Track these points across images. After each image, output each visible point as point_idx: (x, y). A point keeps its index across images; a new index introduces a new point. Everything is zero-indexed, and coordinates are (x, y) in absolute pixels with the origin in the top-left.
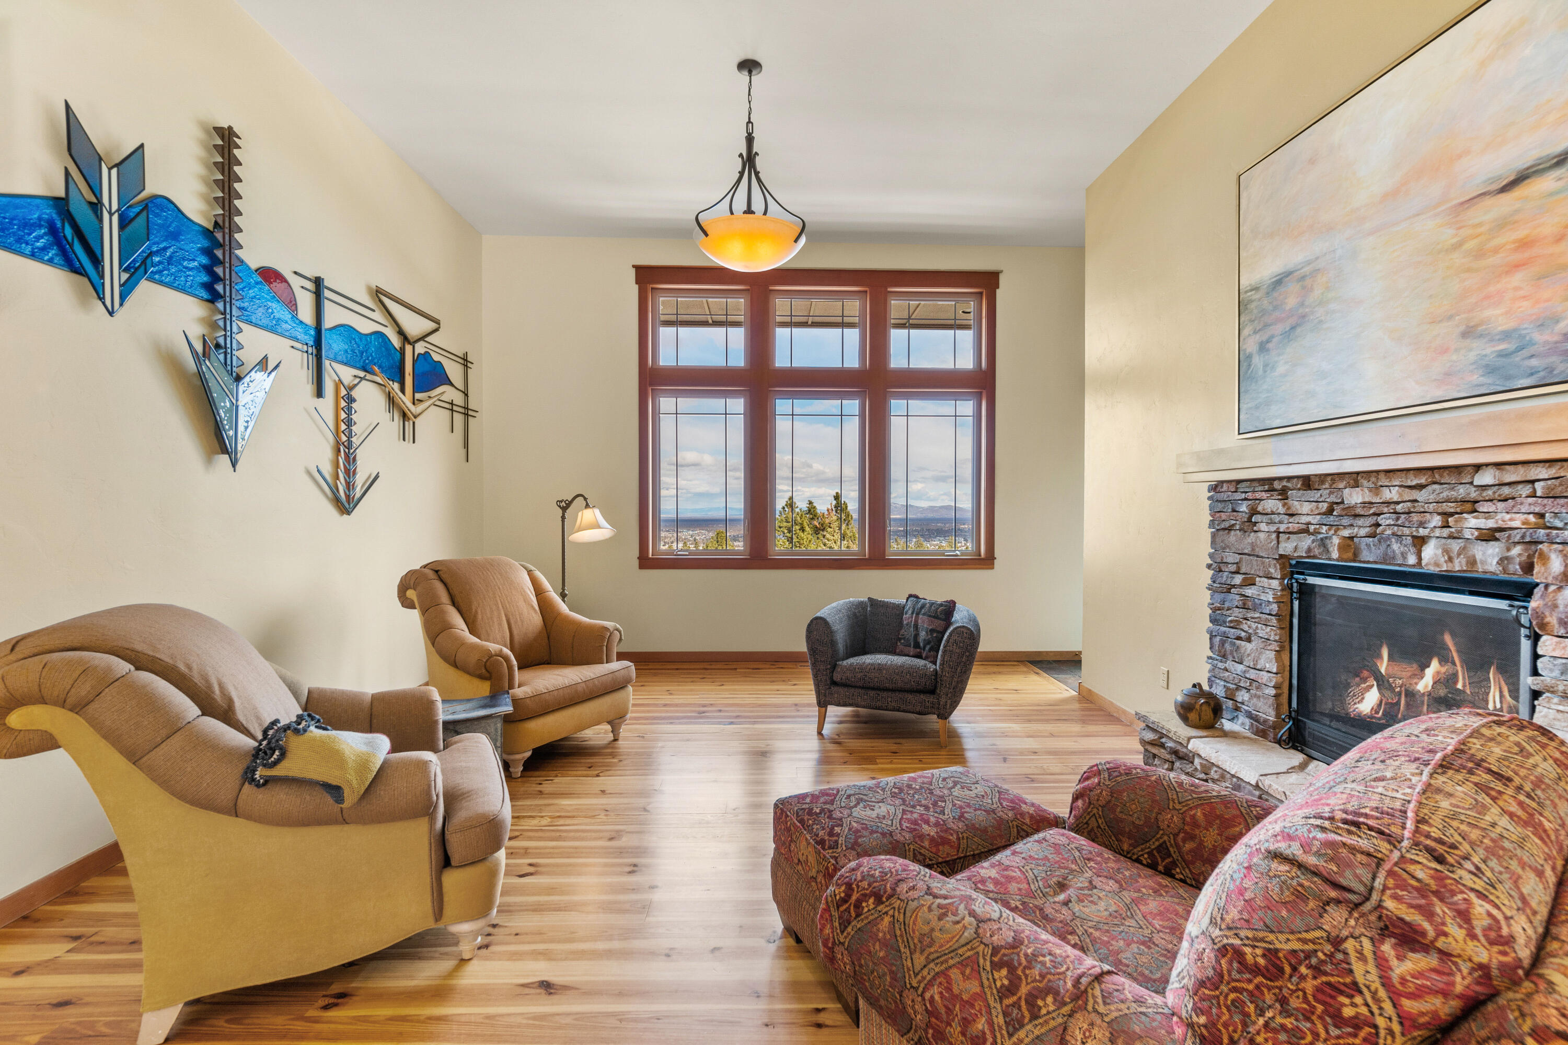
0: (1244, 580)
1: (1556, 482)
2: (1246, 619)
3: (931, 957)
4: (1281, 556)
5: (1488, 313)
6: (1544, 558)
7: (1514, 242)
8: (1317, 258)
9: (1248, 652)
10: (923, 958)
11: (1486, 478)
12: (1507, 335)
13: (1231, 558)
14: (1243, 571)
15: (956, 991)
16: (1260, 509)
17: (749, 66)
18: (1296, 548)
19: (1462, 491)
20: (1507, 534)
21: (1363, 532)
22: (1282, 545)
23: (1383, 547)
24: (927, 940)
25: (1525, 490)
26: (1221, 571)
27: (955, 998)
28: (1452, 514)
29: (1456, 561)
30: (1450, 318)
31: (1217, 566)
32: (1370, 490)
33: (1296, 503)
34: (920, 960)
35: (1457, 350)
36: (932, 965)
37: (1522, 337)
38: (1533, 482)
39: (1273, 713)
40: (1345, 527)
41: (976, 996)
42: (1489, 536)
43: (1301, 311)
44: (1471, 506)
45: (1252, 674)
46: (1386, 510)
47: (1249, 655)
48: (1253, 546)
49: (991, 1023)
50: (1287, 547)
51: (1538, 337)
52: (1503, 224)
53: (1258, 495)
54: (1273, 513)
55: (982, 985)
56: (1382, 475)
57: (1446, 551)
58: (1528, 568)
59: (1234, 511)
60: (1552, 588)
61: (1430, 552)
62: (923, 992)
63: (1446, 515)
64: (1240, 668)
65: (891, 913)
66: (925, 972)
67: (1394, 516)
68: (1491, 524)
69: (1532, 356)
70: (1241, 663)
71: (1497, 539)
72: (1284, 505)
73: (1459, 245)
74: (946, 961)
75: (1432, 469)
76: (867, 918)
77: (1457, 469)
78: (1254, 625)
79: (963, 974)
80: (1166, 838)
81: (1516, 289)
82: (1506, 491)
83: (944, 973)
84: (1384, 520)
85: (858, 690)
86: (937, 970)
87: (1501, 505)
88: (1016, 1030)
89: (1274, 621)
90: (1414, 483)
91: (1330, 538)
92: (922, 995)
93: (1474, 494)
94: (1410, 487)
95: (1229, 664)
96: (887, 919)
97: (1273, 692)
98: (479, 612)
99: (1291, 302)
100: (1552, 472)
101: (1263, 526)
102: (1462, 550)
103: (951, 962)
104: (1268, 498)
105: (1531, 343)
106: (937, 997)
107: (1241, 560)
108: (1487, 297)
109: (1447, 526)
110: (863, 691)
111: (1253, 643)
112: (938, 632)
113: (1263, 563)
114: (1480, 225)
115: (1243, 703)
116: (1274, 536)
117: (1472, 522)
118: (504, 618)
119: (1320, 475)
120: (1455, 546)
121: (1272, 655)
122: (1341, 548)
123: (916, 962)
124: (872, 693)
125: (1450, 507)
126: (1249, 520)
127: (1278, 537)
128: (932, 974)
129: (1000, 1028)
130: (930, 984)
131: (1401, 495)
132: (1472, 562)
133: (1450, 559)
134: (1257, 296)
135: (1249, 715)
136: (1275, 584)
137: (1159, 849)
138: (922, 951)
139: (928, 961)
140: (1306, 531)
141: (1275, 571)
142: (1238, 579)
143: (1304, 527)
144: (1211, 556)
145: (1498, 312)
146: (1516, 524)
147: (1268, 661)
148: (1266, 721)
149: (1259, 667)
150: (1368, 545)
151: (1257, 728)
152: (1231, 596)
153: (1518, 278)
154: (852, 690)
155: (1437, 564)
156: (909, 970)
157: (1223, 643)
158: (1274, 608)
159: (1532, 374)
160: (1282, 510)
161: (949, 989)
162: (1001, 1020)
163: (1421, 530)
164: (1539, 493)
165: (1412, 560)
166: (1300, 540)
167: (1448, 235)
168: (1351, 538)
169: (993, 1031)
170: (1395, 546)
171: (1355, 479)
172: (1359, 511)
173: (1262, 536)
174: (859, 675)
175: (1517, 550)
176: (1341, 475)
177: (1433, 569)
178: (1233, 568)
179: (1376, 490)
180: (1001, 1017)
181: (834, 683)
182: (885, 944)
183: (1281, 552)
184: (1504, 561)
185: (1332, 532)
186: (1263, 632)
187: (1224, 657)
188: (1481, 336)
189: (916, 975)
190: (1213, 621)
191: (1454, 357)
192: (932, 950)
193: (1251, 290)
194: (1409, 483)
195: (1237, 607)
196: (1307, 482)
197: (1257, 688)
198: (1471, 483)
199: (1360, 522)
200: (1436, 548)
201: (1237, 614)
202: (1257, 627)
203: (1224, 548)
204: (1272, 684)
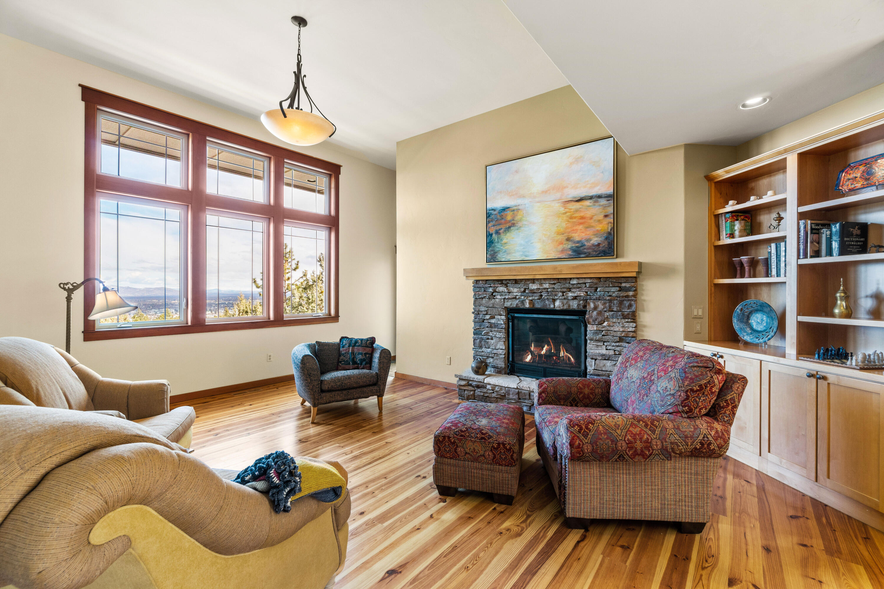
0: (490, 317)
1: (592, 283)
2: (491, 331)
3: (622, 429)
4: (505, 307)
5: (573, 235)
6: (589, 304)
7: (580, 216)
8: (519, 205)
9: (492, 343)
10: (620, 430)
11: (575, 282)
12: (578, 242)
13: (483, 309)
14: (489, 313)
15: (634, 433)
16: (497, 290)
17: (301, 21)
18: (511, 304)
19: (567, 285)
20: (579, 297)
21: (536, 298)
22: (506, 303)
23: (543, 303)
24: (617, 426)
25: (584, 286)
26: (479, 314)
27: (635, 435)
28: (565, 292)
29: (565, 306)
30: (563, 234)
31: (477, 313)
32: (539, 284)
33: (512, 288)
34: (619, 432)
35: (565, 244)
36: (623, 431)
37: (582, 243)
38: (585, 283)
39: (503, 364)
40: (530, 296)
41: (640, 431)
42: (575, 298)
43: (512, 222)
44: (570, 290)
45: (495, 351)
46: (544, 291)
47: (492, 345)
48: (493, 304)
49: (648, 434)
50: (508, 304)
51: (586, 243)
52: (577, 211)
53: (496, 286)
54: (502, 292)
55: (640, 428)
56: (543, 280)
57: (563, 303)
58: (585, 306)
59: (485, 291)
60: (591, 312)
61: (557, 303)
62: (624, 439)
63: (563, 292)
64: (489, 350)
65: (600, 424)
66: (623, 433)
67: (547, 293)
68: (576, 295)
69: (585, 249)
70: (489, 348)
71: (577, 299)
72: (507, 289)
73: (566, 213)
74: (626, 427)
75: (558, 279)
76: (593, 430)
77: (565, 279)
78: (495, 333)
79: (633, 428)
80: (574, 396)
81: (581, 230)
82: (579, 285)
83: (628, 430)
84: (544, 295)
85: (337, 392)
86: (626, 431)
87: (578, 289)
88: (655, 432)
89: (504, 330)
90: (553, 282)
91: (525, 300)
92: (625, 440)
93: (571, 286)
94: (552, 284)
95: (484, 349)
96: (600, 427)
97: (503, 356)
98: (40, 389)
99: (509, 218)
100: (591, 281)
101: (499, 297)
102: (567, 302)
103: (628, 427)
104: (501, 287)
105: (584, 245)
106: (630, 438)
107: (488, 309)
108: (573, 230)
109: (563, 295)
110: (340, 392)
111: (494, 340)
112: (369, 354)
113: (498, 310)
114: (571, 209)
115: (490, 363)
116: (503, 300)
117: (570, 294)
118: (61, 392)
119: (521, 279)
120: (565, 301)
121: (503, 343)
122: (529, 303)
123: (618, 432)
124: (345, 392)
125: (565, 290)
126: (492, 294)
127: (504, 300)
128: (625, 433)
129: (651, 434)
130: (626, 435)
131: (549, 286)
132: (569, 306)
133: (564, 306)
134: (495, 213)
135: (494, 367)
136: (503, 317)
137: (572, 400)
138: (618, 429)
139: (622, 430)
140: (515, 298)
141: (503, 313)
142: (488, 317)
143: (515, 297)
144: (474, 309)
145: (576, 235)
146: (582, 295)
147: (501, 346)
148: (501, 367)
149: (497, 348)
150: (538, 302)
151: (498, 371)
152: (484, 323)
153: (581, 227)
154: (334, 393)
155: (559, 307)
156: (617, 436)
157: (480, 342)
158: (504, 326)
159: (585, 254)
160: (506, 291)
161: (632, 433)
162: (650, 432)
163: (556, 297)
164: (587, 286)
165: (552, 306)
166: (513, 301)
167: (562, 210)
168: (532, 300)
169: (650, 436)
170: (547, 302)
171: (533, 281)
172: (535, 291)
173: (497, 300)
174: (338, 384)
175: (581, 302)
176: (528, 280)
177: (558, 309)
178: (485, 313)
179: (541, 284)
180: (649, 432)
181: (322, 391)
182: (605, 434)
183: (505, 306)
184: (579, 305)
185: (526, 298)
186: (499, 335)
187: (481, 347)
188: (571, 241)
189: (620, 436)
190: (474, 334)
191: (564, 246)
192: (621, 427)
193: (492, 210)
194: (551, 283)
195: (487, 327)
196: (516, 281)
197: (497, 356)
198: (570, 283)
199: (535, 295)
200: (560, 302)
201: (486, 330)
202: (496, 334)
203: (480, 305)
204: (504, 353)
